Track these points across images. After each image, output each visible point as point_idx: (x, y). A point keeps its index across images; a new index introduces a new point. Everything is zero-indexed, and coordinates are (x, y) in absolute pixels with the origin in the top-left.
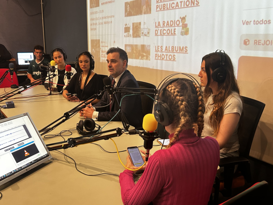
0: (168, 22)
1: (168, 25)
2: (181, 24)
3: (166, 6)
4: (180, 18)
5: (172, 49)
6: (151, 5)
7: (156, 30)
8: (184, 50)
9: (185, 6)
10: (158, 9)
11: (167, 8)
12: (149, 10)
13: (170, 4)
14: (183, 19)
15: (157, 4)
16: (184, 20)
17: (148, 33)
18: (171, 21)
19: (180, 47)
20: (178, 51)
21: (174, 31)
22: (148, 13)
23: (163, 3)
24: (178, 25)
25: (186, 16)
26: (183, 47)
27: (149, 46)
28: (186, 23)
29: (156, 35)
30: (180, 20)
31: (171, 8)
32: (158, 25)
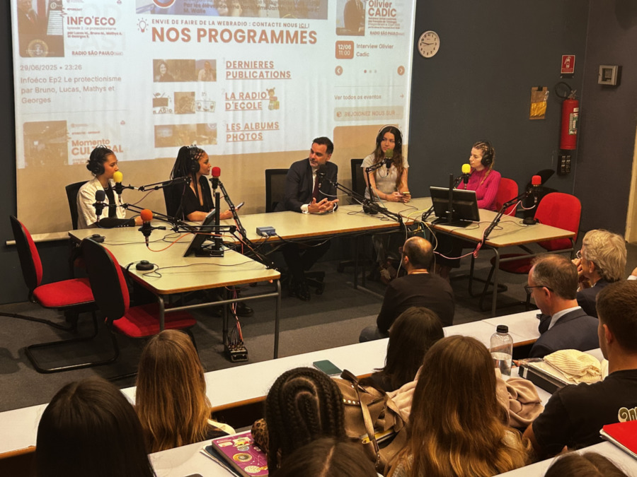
0: (248, 94)
1: (249, 97)
2: (268, 97)
3: (244, 74)
4: (267, 90)
5: (256, 126)
6: (215, 70)
7: (226, 104)
8: (274, 126)
9: (273, 77)
10: (231, 77)
11: (246, 77)
12: (212, 76)
13: (250, 72)
14: (271, 91)
15: (228, 70)
16: (272, 93)
17: (212, 107)
18: (253, 93)
19: (268, 124)
20: (266, 128)
21: (259, 105)
22: (210, 80)
23: (238, 71)
24: (263, 98)
25: (274, 88)
26: (272, 123)
27: (215, 125)
28: (275, 96)
29: (227, 109)
30: (267, 93)
31: (252, 77)
32: (231, 97)
